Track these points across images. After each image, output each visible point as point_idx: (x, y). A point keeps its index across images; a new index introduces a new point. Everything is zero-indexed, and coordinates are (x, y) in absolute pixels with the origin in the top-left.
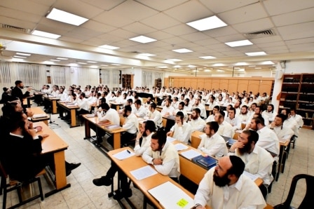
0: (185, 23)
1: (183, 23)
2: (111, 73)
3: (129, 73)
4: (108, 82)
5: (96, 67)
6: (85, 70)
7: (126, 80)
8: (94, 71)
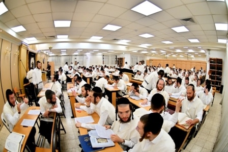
0: (130, 9)
1: (128, 9)
2: (110, 58)
3: (121, 57)
4: (108, 63)
5: (100, 54)
6: (94, 56)
7: (120, 61)
8: (99, 56)
